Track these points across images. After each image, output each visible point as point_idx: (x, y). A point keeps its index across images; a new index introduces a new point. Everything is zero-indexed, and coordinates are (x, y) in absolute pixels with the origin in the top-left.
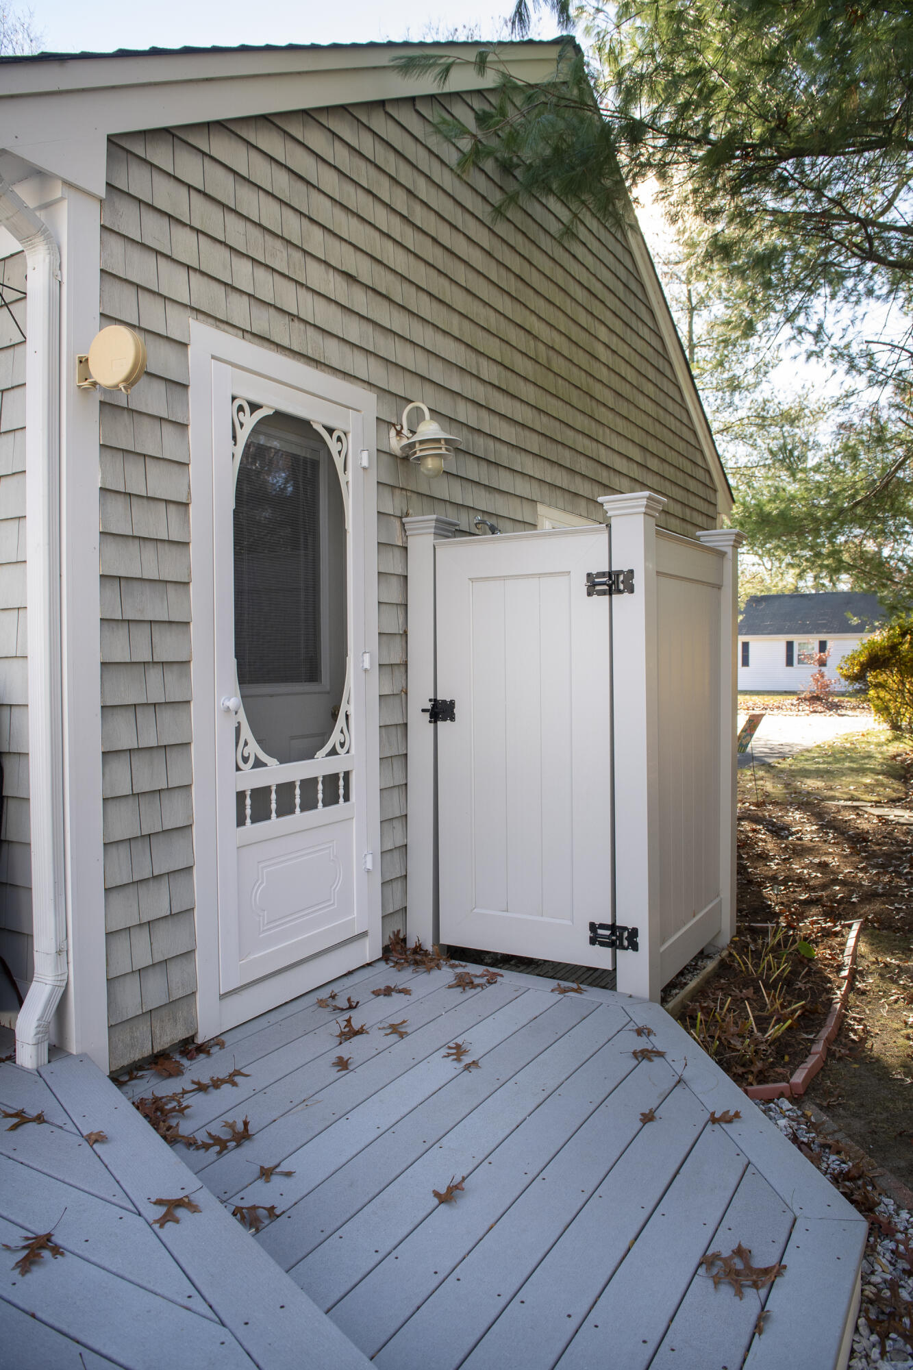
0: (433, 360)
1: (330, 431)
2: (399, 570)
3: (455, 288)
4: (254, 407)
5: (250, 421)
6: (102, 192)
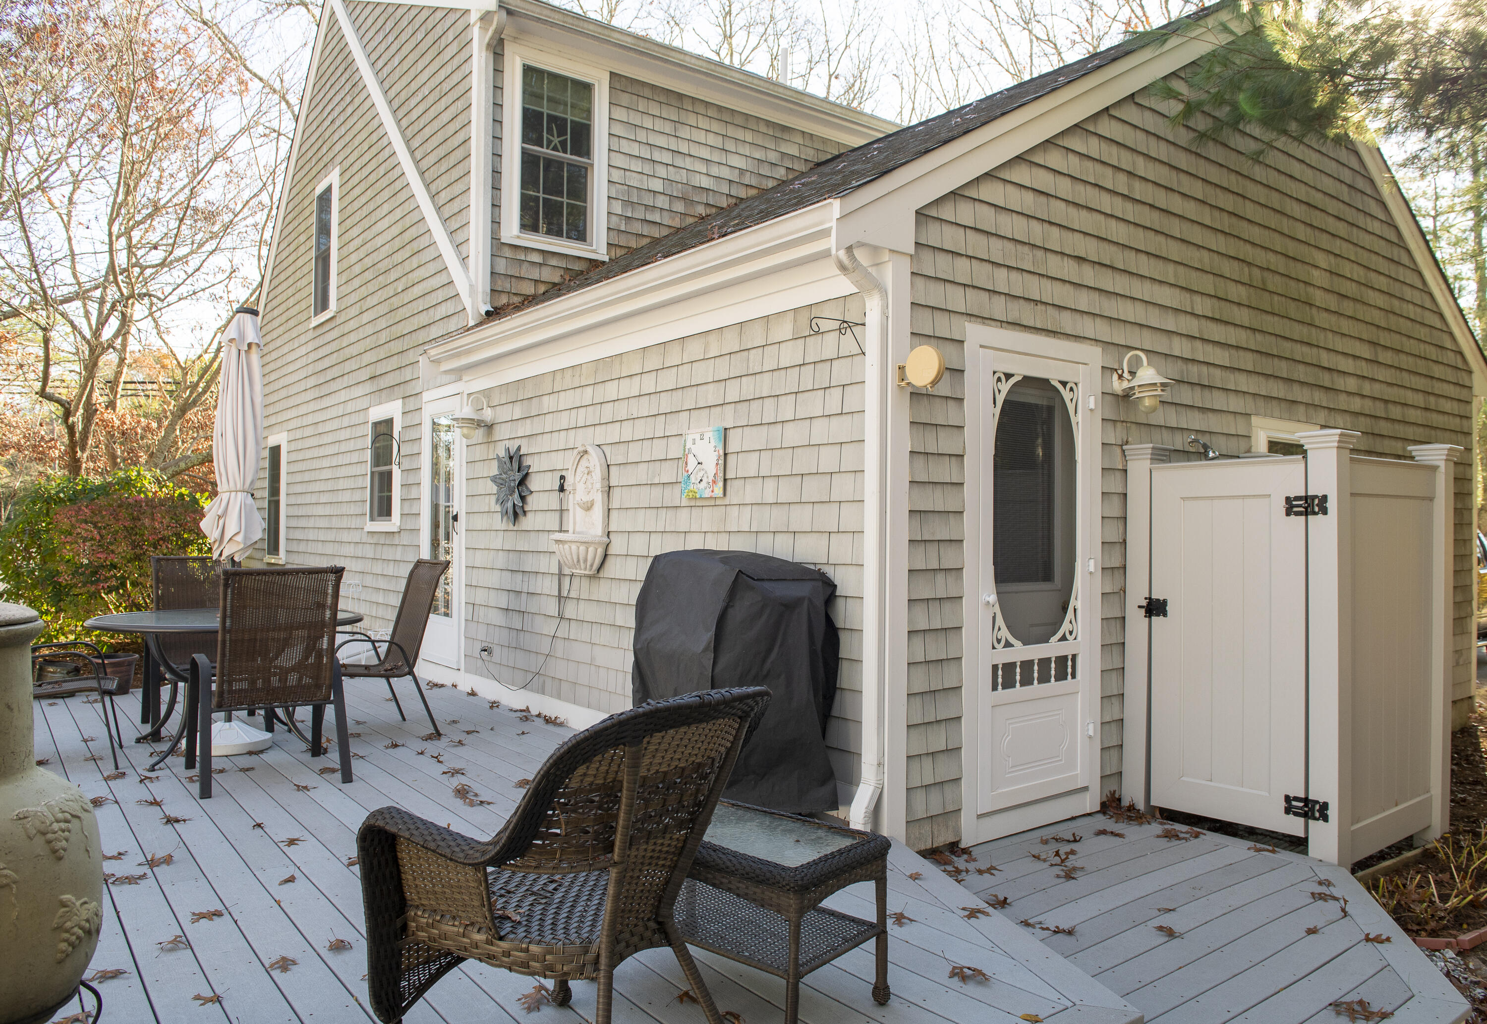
0: (1150, 308)
1: (1064, 384)
2: (1120, 490)
3: (1171, 242)
4: (1008, 376)
5: (1005, 387)
6: (911, 250)
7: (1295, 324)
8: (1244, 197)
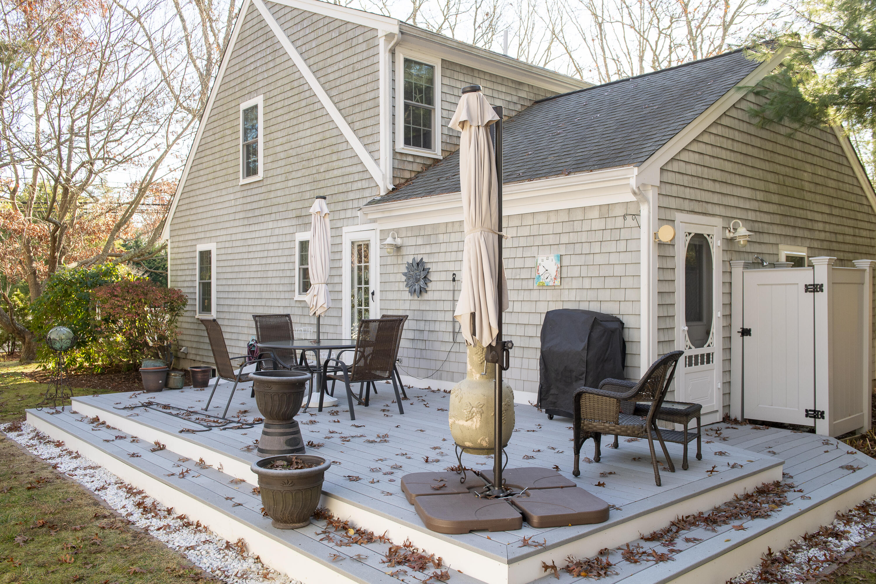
0: (740, 199)
1: (709, 235)
2: (729, 281)
3: (748, 168)
4: (690, 234)
5: (689, 238)
6: (658, 184)
7: (797, 200)
8: (776, 143)
